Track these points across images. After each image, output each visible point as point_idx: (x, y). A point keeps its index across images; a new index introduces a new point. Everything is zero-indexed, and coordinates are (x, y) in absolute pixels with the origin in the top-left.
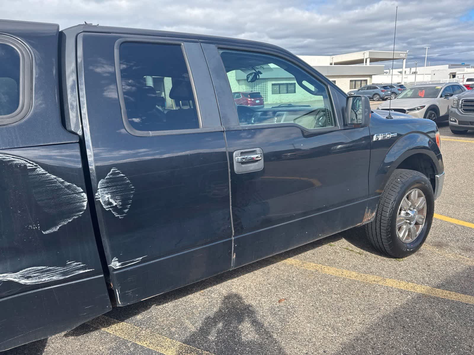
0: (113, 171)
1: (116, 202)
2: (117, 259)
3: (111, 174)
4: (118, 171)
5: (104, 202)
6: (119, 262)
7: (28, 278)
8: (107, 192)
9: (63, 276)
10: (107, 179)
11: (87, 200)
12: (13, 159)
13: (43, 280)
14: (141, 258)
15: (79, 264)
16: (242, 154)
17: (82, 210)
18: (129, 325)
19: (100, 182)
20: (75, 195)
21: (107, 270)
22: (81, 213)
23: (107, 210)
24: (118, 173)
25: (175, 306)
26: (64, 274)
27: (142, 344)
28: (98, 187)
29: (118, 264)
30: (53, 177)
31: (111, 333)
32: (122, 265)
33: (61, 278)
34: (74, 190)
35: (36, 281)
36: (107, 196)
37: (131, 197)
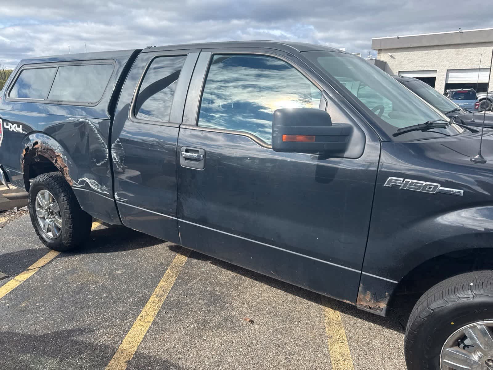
0: (117, 140)
2: (117, 194)
3: (116, 142)
5: (114, 157)
6: (118, 196)
7: (92, 184)
8: (115, 152)
10: (115, 144)
11: (108, 153)
12: (90, 123)
13: (96, 188)
14: (126, 200)
15: (105, 188)
16: (187, 151)
17: (106, 158)
18: (186, 261)
19: (112, 145)
20: (105, 149)
21: (114, 198)
22: (107, 160)
23: (115, 162)
24: (119, 142)
25: (213, 270)
26: (101, 189)
27: (168, 271)
28: (112, 148)
29: (117, 197)
30: (99, 136)
31: (176, 258)
32: (119, 198)
33: (100, 191)
34: (105, 146)
35: (94, 188)
36: (115, 154)
37: (124, 159)
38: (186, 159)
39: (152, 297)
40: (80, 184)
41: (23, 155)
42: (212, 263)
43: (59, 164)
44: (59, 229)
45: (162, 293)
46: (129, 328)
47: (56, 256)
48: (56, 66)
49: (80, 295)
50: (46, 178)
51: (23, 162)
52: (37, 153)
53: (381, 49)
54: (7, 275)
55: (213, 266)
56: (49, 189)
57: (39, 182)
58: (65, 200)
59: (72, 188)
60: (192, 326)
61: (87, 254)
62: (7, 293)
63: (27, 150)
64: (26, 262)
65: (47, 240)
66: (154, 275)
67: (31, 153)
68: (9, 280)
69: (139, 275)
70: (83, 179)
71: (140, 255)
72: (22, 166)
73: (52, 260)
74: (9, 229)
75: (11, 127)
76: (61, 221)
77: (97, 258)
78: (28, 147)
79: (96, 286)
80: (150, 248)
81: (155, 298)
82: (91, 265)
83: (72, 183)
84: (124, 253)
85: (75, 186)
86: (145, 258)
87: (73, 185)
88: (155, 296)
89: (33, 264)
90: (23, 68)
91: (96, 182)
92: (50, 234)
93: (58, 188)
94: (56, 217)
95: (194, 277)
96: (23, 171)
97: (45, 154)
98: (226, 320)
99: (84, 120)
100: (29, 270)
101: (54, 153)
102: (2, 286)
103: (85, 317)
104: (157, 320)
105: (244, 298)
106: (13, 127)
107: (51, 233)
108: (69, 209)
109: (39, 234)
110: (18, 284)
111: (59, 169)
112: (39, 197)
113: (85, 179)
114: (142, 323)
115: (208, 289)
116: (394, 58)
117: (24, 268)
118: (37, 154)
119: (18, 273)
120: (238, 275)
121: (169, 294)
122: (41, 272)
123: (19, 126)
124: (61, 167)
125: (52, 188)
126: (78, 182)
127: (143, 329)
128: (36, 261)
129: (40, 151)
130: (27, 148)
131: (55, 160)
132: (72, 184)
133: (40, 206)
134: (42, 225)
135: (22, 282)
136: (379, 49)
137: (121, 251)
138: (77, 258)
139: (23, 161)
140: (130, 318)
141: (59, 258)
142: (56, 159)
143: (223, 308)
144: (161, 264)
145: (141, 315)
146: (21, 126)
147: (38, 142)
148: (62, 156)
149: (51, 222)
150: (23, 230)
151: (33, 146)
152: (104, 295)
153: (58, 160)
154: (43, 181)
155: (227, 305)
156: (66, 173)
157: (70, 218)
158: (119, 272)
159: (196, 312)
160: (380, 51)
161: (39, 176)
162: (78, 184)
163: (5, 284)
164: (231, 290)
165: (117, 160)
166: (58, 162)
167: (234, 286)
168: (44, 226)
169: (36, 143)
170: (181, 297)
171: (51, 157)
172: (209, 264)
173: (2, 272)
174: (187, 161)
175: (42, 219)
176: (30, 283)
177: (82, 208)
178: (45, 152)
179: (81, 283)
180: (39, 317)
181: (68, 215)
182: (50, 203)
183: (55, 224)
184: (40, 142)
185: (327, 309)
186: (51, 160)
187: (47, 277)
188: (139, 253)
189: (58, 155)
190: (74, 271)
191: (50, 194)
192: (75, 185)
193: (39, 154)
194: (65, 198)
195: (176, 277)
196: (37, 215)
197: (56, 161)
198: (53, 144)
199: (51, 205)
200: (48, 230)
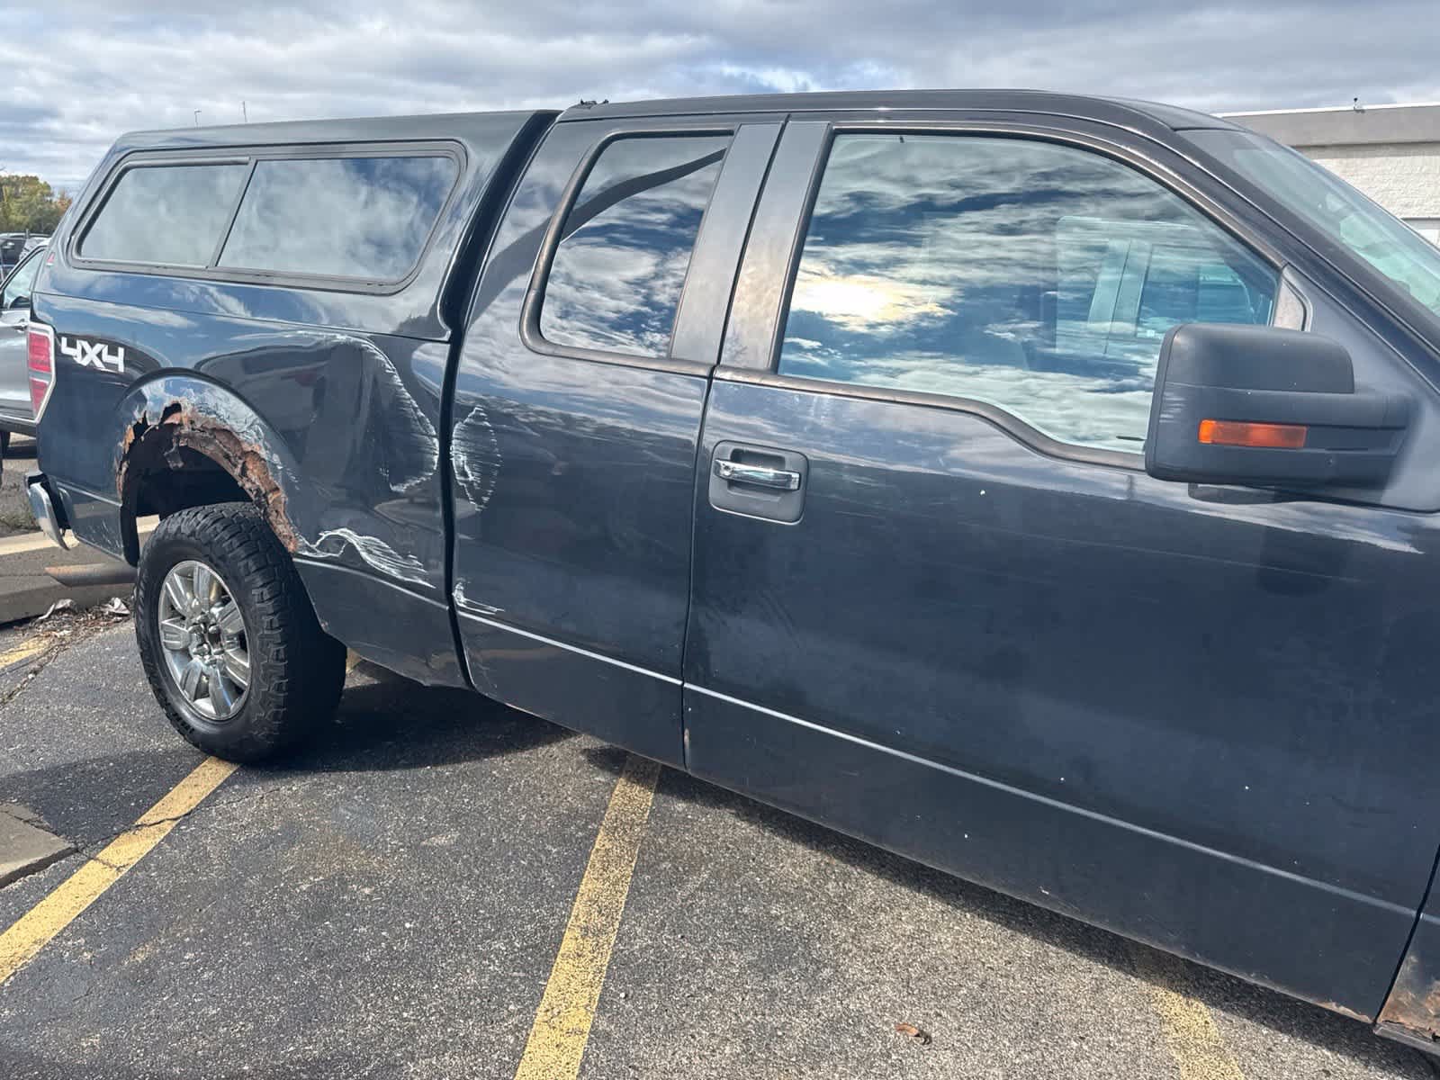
0: (477, 411)
1: (473, 475)
2: (462, 588)
3: (473, 417)
4: (483, 414)
5: (458, 467)
6: (465, 597)
7: (370, 552)
8: (463, 449)
9: (402, 574)
10: (466, 424)
11: (437, 452)
12: (375, 352)
13: (383, 566)
14: (496, 610)
15: (420, 567)
16: (737, 456)
17: (431, 470)
18: (650, 804)
19: (457, 427)
20: (426, 437)
21: (450, 600)
22: (431, 474)
23: (461, 484)
24: (482, 419)
25: (748, 841)
26: (403, 571)
27: (601, 841)
28: (454, 436)
29: (463, 599)
30: (408, 395)
31: (616, 792)
32: (468, 604)
33: (400, 577)
34: (426, 428)
35: (376, 563)
36: (463, 458)
37: (495, 474)
38: (733, 483)
39: (568, 934)
40: (322, 547)
41: (124, 445)
42: (737, 816)
43: (253, 481)
44: (237, 690)
45: (598, 921)
46: (517, 1055)
47: (226, 776)
48: (245, 159)
49: (328, 923)
50: (202, 522)
51: (124, 469)
52: (178, 442)
54: (73, 846)
55: (745, 829)
56: (211, 560)
57: (176, 534)
58: (266, 597)
59: (295, 560)
60: (728, 1048)
61: (326, 775)
62: (81, 910)
63: (140, 428)
64: (128, 799)
65: (193, 723)
66: (558, 853)
67: (155, 439)
68: (82, 864)
69: (510, 854)
70: (338, 532)
71: (497, 778)
72: (120, 480)
73: (215, 794)
74: (59, 680)
75: (84, 353)
76: (247, 665)
77: (359, 788)
78: (144, 419)
79: (375, 891)
80: (525, 755)
81: (580, 940)
82: (345, 812)
83: (296, 543)
84: (446, 771)
85: (306, 553)
86: (516, 791)
87: (300, 552)
88: (578, 933)
89: (153, 805)
90: (130, 163)
91: (387, 546)
92: (205, 705)
93: (243, 556)
94: (229, 651)
95: (691, 866)
96: (120, 497)
97: (204, 445)
98: (833, 1027)
99: (353, 339)
100: (145, 828)
101: (238, 442)
102: (61, 882)
103: (357, 1009)
104: (603, 1025)
105: (875, 949)
106: (92, 353)
107: (209, 700)
108: (278, 628)
109: (165, 703)
110: (112, 877)
111: (252, 496)
112: (173, 583)
113: (342, 532)
114: (556, 1036)
115: (746, 910)
117: (126, 819)
118: (175, 445)
119: (108, 839)
120: (835, 862)
121: (621, 924)
122: (184, 835)
123: (113, 352)
124: (258, 490)
125: (222, 558)
126: (318, 543)
127: (564, 1059)
128: (160, 796)
129: (190, 437)
130: (141, 422)
131: (240, 466)
132: (295, 547)
133: (173, 612)
134: (177, 673)
135: (125, 870)
137: (436, 763)
138: (294, 788)
139: (125, 464)
140: (511, 1014)
141: (237, 787)
142: (244, 463)
143: (818, 987)
144: (574, 814)
145: (544, 1005)
146: (121, 351)
147: (182, 406)
148: (263, 453)
149: (211, 667)
150: (104, 685)
151: (164, 419)
152: (407, 925)
153: (250, 467)
154: (193, 533)
155: (827, 972)
156: (277, 511)
157: (282, 656)
158: (442, 840)
159: (728, 996)
161: (177, 514)
162: (318, 548)
163: (71, 875)
164: (825, 917)
165: (471, 478)
166: (248, 472)
167: (830, 902)
168: (186, 677)
169: (176, 408)
170: (667, 939)
171: (227, 457)
172: (731, 820)
173: (55, 833)
174: (735, 493)
175: (178, 655)
176: (153, 874)
177: (322, 625)
178: (205, 440)
179: (321, 878)
180: (201, 1005)
181: (273, 649)
182: (211, 605)
183: (224, 673)
184: (190, 408)
185: (1160, 992)
186: (225, 464)
187: (207, 855)
188: (494, 772)
189: (250, 449)
190: (292, 833)
191: (211, 575)
192: (306, 551)
193: (182, 444)
194: (265, 590)
195: (633, 864)
196: (163, 640)
197: (244, 469)
198: (236, 414)
199: (215, 611)
200: (201, 692)
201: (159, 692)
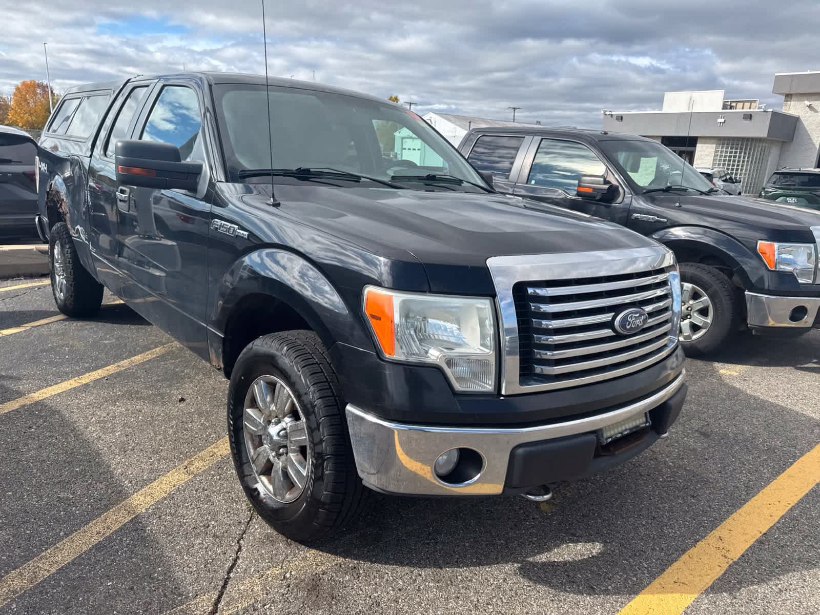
7: (81, 233)
13: (83, 238)
16: (121, 191)
33: (85, 241)
38: (120, 200)
39: (111, 366)
43: (63, 209)
45: (126, 364)
47: (61, 319)
49: (45, 353)
50: (59, 226)
53: (791, 93)
58: (69, 252)
59: (72, 238)
60: (119, 393)
63: (48, 193)
64: (26, 320)
65: (59, 301)
66: (139, 349)
70: (77, 228)
73: (53, 322)
77: (99, 327)
79: (69, 349)
82: (87, 332)
83: (72, 232)
87: (73, 235)
88: (115, 366)
89: (31, 322)
90: (65, 99)
91: (83, 231)
92: (62, 295)
93: (65, 238)
97: (55, 197)
98: (159, 394)
100: (21, 327)
101: (60, 196)
106: (43, 166)
108: (71, 264)
109: (54, 294)
112: (56, 250)
116: (816, 111)
119: (8, 328)
121: (132, 366)
122: (31, 330)
124: (63, 212)
125: (60, 238)
126: (75, 231)
128: (36, 321)
129: (53, 194)
130: (47, 190)
133: (57, 261)
135: (5, 335)
136: (788, 93)
138: (78, 324)
140: (68, 377)
141: (61, 322)
145: (81, 377)
146: (47, 165)
148: (65, 199)
151: (50, 189)
152: (67, 357)
153: (63, 204)
155: (178, 385)
156: (68, 220)
159: (138, 384)
160: (789, 96)
162: (75, 233)
166: (62, 207)
168: (59, 284)
171: (59, 201)
174: (120, 203)
181: (69, 271)
182: (61, 257)
184: (54, 184)
186: (57, 204)
189: (62, 198)
191: (61, 246)
194: (69, 250)
195: (158, 355)
197: (61, 204)
200: (61, 290)
201: (53, 290)
